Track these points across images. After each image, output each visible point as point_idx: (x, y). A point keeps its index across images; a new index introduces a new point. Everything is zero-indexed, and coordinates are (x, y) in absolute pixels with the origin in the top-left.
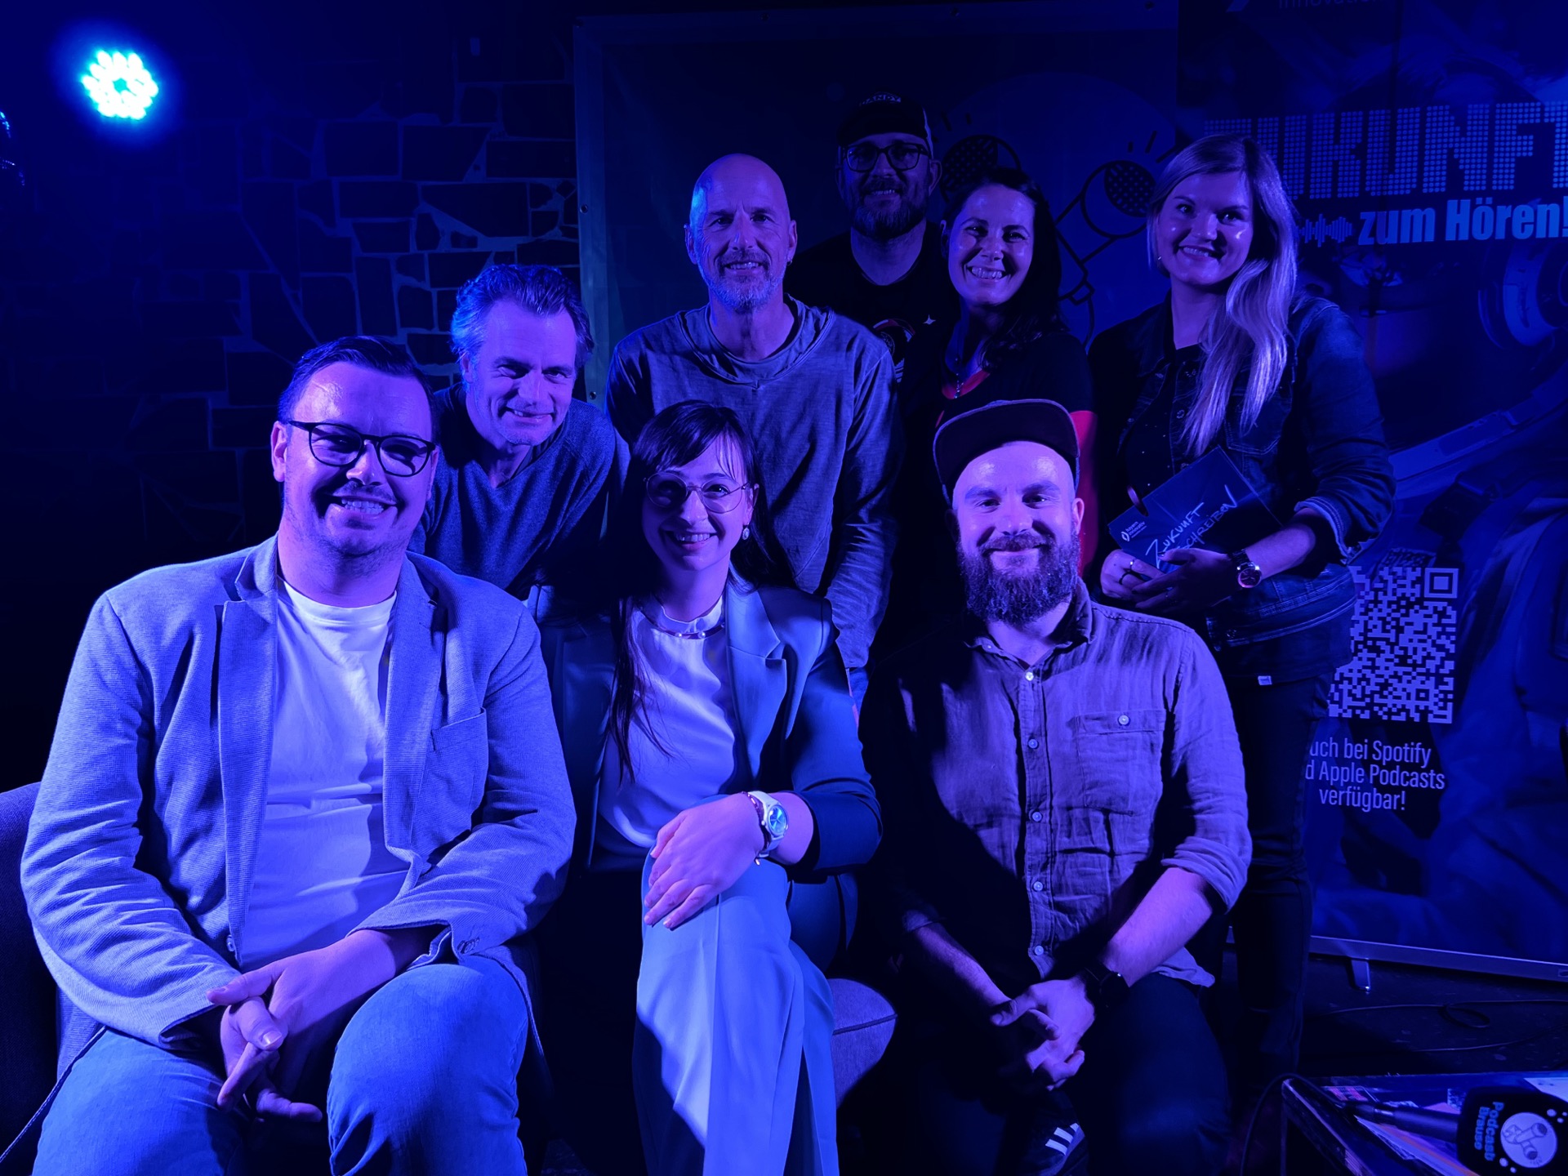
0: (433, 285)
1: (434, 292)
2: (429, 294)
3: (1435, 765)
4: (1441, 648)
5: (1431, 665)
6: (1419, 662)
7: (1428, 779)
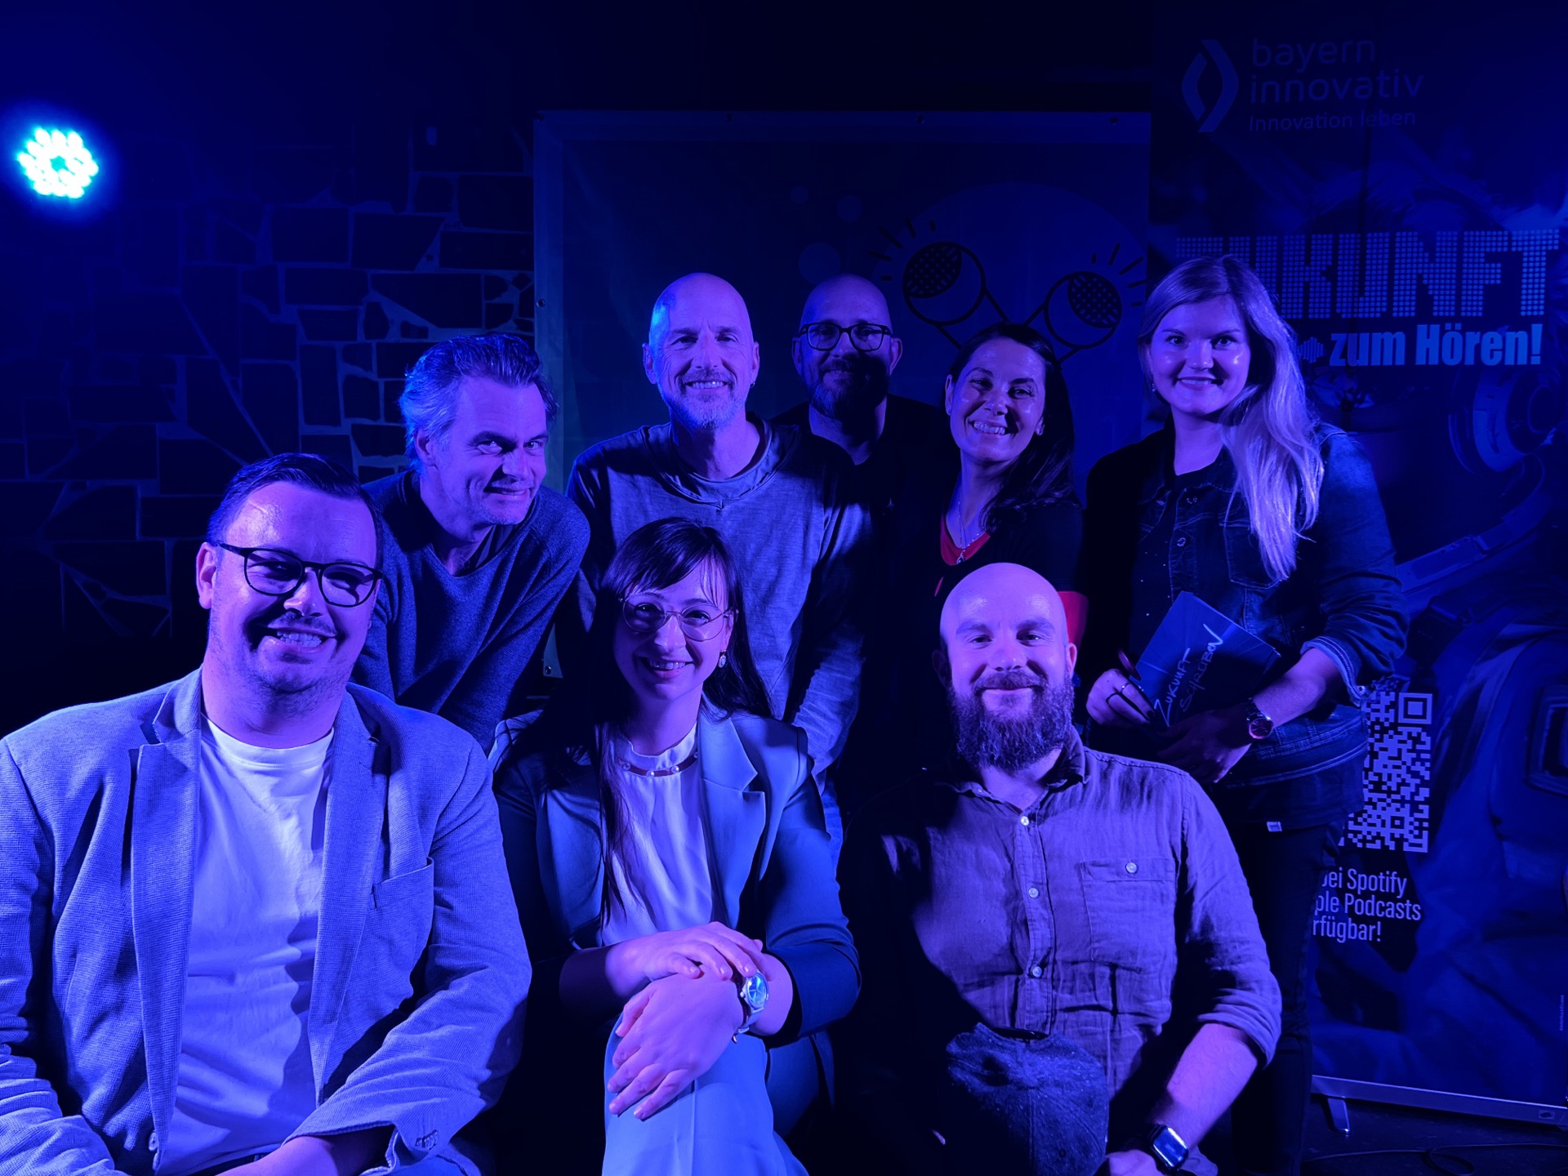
0: (380, 375)
1: (381, 382)
2: (376, 384)
3: (1411, 894)
4: (1415, 775)
5: (1406, 792)
6: (1394, 788)
7: (1404, 910)
